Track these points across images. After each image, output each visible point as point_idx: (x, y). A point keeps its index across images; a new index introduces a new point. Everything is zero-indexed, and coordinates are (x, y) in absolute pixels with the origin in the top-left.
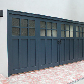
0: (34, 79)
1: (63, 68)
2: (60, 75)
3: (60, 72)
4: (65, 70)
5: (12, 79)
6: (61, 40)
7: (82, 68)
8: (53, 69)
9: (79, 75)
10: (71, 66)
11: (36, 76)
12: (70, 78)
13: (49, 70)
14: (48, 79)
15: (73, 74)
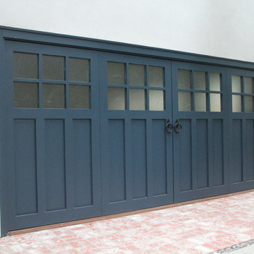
0: (80, 246)
1: (183, 214)
2: (165, 234)
3: (169, 224)
4: (189, 219)
5: (10, 245)
6: (177, 122)
7: (248, 213)
8: (149, 216)
9: (228, 238)
10: (210, 208)
11: (89, 237)
12: (197, 245)
13: (137, 217)
14: (124, 246)
15: (208, 232)
